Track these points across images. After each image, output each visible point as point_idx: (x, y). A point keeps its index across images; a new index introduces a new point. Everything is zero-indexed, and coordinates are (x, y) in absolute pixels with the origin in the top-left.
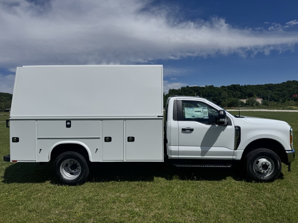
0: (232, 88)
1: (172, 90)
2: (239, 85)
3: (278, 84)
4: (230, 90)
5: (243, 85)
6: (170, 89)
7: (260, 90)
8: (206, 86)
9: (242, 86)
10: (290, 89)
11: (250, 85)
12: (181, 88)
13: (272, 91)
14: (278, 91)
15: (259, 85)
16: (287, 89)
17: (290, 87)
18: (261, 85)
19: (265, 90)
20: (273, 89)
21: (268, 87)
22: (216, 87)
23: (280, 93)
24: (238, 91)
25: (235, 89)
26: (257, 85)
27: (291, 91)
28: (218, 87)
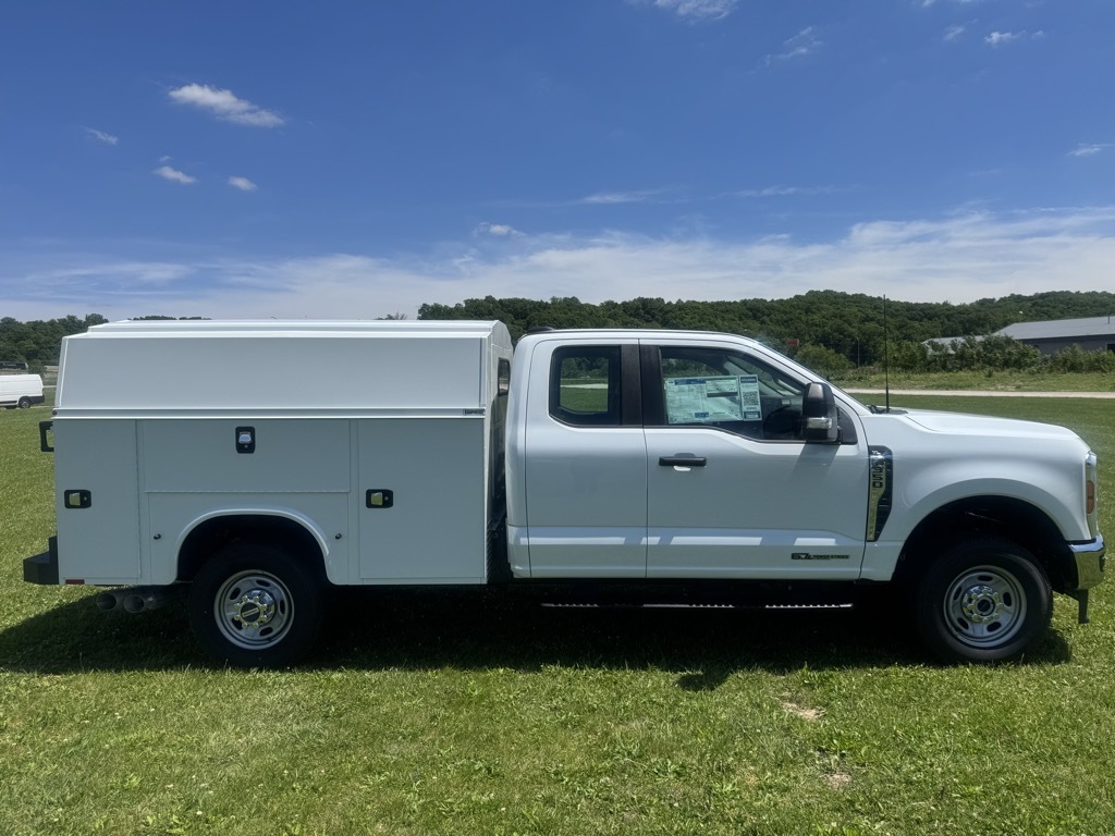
0: (638, 308)
1: (432, 308)
2: (660, 300)
3: (782, 300)
4: (631, 315)
5: (674, 303)
6: (425, 305)
7: (724, 319)
8: (553, 299)
9: (670, 303)
10: (815, 317)
11: (694, 302)
12: (466, 302)
13: (763, 322)
14: (778, 322)
15: (723, 303)
16: (803, 318)
17: (814, 313)
18: (729, 303)
19: (741, 319)
20: (765, 318)
21: (751, 310)
22: (587, 305)
23: (783, 329)
24: (657, 320)
25: (648, 313)
26: (718, 303)
27: (816, 325)
28: (594, 306)
